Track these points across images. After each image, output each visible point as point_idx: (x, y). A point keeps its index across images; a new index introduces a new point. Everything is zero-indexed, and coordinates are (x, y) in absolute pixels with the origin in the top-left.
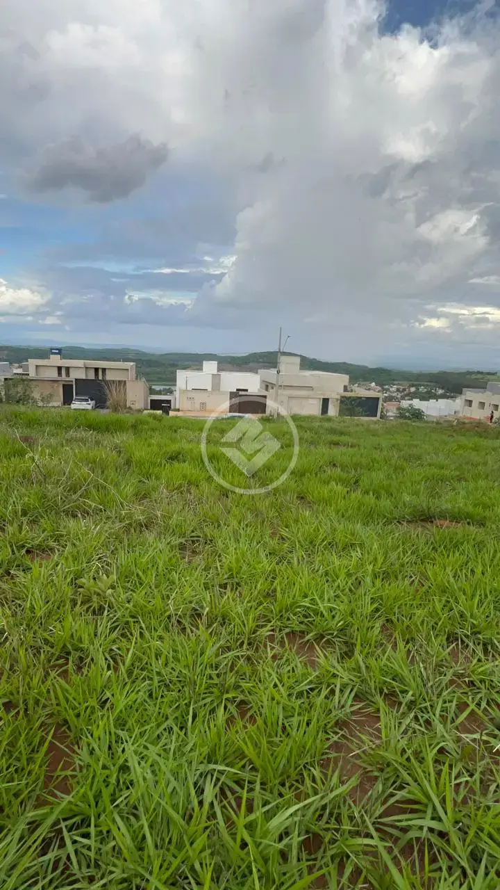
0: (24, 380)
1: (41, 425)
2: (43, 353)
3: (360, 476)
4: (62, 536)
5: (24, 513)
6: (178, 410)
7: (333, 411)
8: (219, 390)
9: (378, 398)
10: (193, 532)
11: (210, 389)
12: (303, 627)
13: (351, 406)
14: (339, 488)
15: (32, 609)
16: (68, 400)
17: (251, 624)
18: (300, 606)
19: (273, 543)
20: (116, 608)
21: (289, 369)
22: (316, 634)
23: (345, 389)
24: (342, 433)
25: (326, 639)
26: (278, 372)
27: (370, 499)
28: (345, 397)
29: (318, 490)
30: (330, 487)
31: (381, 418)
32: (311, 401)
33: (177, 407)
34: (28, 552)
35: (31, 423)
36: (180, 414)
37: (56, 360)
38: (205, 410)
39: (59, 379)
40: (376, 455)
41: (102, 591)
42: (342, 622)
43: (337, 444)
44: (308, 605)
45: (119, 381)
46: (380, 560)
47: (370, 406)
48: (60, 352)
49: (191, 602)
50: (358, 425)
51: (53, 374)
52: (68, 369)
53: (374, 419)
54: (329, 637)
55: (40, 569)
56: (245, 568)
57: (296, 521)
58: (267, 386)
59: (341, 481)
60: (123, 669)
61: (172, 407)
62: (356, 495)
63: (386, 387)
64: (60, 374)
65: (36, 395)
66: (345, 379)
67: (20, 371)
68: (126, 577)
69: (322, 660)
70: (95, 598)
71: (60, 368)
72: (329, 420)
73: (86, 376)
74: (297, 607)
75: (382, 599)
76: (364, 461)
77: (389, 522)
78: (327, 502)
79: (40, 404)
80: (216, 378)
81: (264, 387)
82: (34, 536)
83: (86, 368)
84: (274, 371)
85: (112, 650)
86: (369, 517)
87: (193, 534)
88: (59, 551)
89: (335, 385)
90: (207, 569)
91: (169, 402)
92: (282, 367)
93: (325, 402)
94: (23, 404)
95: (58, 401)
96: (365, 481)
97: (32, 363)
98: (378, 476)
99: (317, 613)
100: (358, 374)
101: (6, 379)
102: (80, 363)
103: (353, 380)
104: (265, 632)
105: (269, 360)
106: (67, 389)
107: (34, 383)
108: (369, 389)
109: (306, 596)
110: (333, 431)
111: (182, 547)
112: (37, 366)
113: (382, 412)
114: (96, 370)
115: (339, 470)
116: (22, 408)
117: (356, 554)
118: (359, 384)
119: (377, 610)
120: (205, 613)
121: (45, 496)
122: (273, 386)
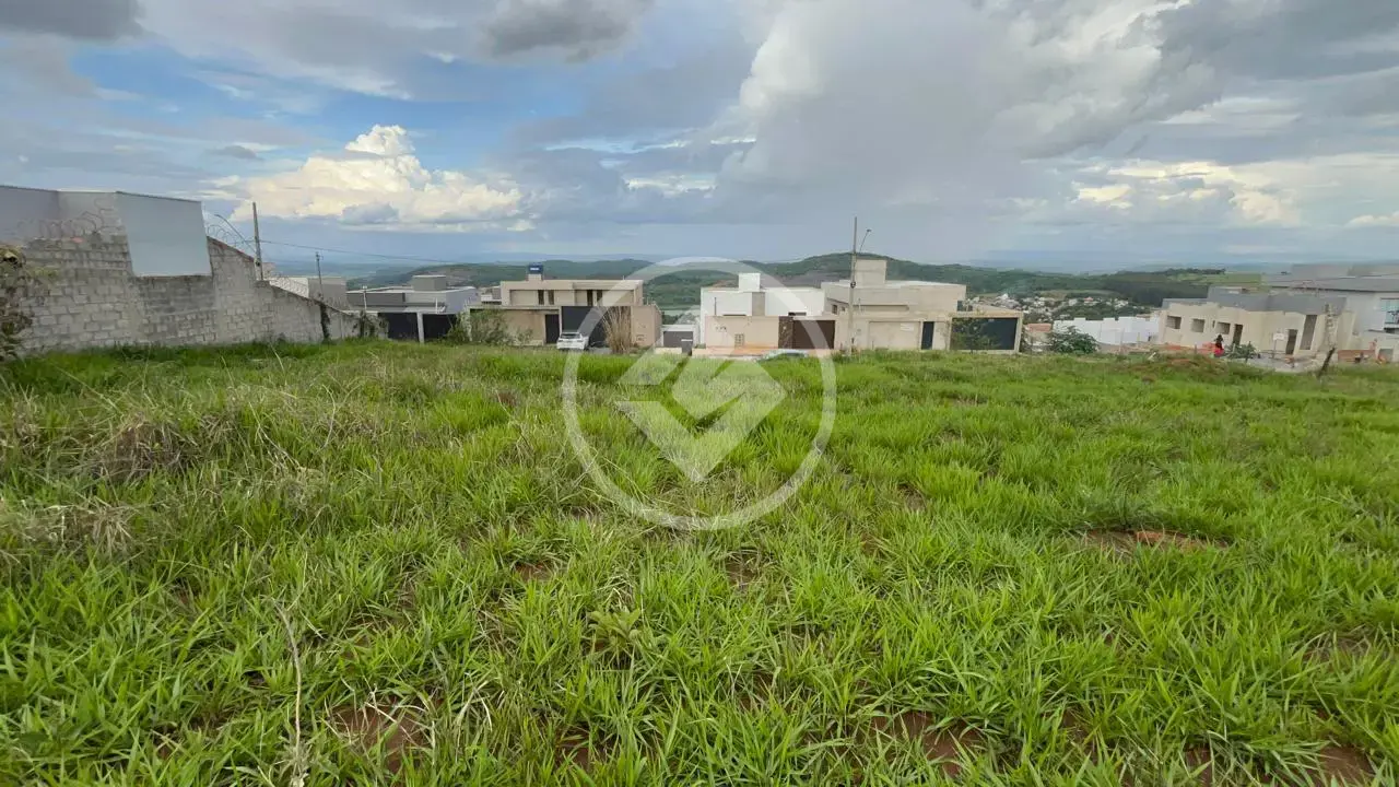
0: (494, 311)
1: (521, 375)
2: (518, 273)
3: (999, 451)
4: (561, 542)
5: (510, 509)
6: (704, 347)
7: (940, 342)
8: (763, 314)
9: (1016, 319)
10: (743, 540)
11: (749, 314)
12: (930, 706)
13: (971, 333)
14: (966, 473)
15: (531, 651)
16: (552, 337)
17: (846, 696)
18: (923, 673)
19: (867, 563)
20: (644, 659)
21: (869, 280)
22: (952, 720)
23: (960, 307)
24: (959, 379)
25: (968, 729)
26: (853, 285)
27: (1020, 492)
28: (962, 319)
29: (929, 474)
30: (951, 469)
31: (1020, 351)
32: (904, 327)
33: (702, 342)
34: (518, 565)
35: (509, 374)
36: (706, 352)
37: (535, 282)
38: (744, 346)
39: (541, 307)
40: (1021, 413)
41: (624, 631)
42: (996, 705)
43: (954, 396)
44: (935, 671)
45: (622, 308)
46: (1050, 598)
47: (1001, 332)
48: (540, 269)
49: (751, 655)
50: (984, 365)
51: (533, 302)
52: (551, 293)
53: (1010, 352)
54: (974, 726)
55: (537, 593)
56: (828, 601)
57: (903, 528)
58: (835, 307)
59: (965, 460)
60: (662, 757)
61: (695, 343)
62: (995, 485)
63: (1027, 300)
64: (541, 300)
65: (512, 332)
66: (958, 291)
67: (489, 298)
68: (654, 610)
69: (966, 765)
70: (614, 641)
71: (541, 293)
72: (936, 357)
73: (576, 301)
74: (917, 674)
75: (1058, 666)
76: (1001, 425)
77: (1057, 532)
78: (949, 495)
79: (517, 343)
80: (759, 299)
81: (831, 308)
82: (525, 543)
83: (577, 291)
84: (846, 284)
85: (642, 723)
86: (1021, 523)
87: (743, 544)
88: (558, 564)
89: (944, 301)
90: (770, 601)
91: (690, 334)
92: (859, 278)
93: (928, 328)
94: (496, 345)
95: (539, 339)
96: (1008, 461)
97: (505, 286)
98: (1029, 453)
99: (952, 685)
100: (982, 282)
101: (472, 311)
102: (567, 284)
103: (973, 290)
104: (870, 711)
105: (838, 267)
106: (551, 320)
107: (509, 314)
108: (998, 305)
109: (930, 656)
110: (944, 375)
111: (730, 565)
112: (511, 291)
113: (1022, 341)
114: (590, 293)
115: (963, 441)
116: (494, 352)
117: (1006, 587)
118: (981, 298)
119: (1053, 686)
120: (775, 677)
121: (535, 483)
122: (845, 305)
